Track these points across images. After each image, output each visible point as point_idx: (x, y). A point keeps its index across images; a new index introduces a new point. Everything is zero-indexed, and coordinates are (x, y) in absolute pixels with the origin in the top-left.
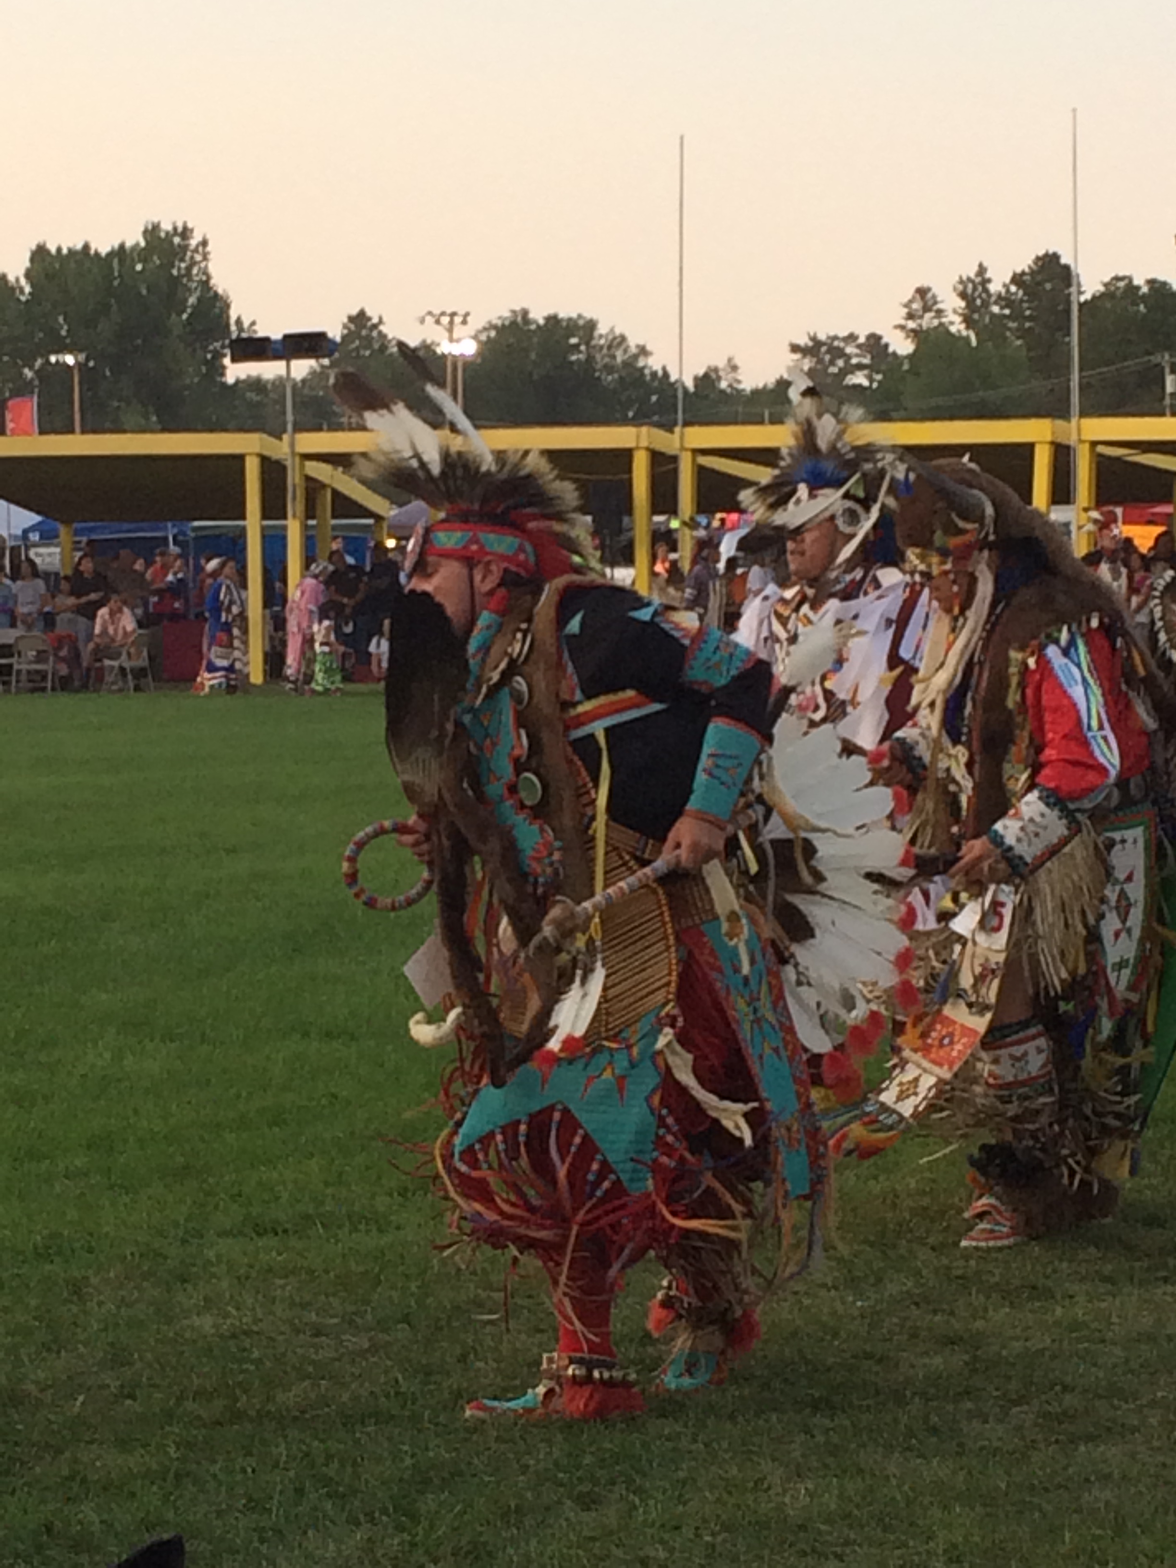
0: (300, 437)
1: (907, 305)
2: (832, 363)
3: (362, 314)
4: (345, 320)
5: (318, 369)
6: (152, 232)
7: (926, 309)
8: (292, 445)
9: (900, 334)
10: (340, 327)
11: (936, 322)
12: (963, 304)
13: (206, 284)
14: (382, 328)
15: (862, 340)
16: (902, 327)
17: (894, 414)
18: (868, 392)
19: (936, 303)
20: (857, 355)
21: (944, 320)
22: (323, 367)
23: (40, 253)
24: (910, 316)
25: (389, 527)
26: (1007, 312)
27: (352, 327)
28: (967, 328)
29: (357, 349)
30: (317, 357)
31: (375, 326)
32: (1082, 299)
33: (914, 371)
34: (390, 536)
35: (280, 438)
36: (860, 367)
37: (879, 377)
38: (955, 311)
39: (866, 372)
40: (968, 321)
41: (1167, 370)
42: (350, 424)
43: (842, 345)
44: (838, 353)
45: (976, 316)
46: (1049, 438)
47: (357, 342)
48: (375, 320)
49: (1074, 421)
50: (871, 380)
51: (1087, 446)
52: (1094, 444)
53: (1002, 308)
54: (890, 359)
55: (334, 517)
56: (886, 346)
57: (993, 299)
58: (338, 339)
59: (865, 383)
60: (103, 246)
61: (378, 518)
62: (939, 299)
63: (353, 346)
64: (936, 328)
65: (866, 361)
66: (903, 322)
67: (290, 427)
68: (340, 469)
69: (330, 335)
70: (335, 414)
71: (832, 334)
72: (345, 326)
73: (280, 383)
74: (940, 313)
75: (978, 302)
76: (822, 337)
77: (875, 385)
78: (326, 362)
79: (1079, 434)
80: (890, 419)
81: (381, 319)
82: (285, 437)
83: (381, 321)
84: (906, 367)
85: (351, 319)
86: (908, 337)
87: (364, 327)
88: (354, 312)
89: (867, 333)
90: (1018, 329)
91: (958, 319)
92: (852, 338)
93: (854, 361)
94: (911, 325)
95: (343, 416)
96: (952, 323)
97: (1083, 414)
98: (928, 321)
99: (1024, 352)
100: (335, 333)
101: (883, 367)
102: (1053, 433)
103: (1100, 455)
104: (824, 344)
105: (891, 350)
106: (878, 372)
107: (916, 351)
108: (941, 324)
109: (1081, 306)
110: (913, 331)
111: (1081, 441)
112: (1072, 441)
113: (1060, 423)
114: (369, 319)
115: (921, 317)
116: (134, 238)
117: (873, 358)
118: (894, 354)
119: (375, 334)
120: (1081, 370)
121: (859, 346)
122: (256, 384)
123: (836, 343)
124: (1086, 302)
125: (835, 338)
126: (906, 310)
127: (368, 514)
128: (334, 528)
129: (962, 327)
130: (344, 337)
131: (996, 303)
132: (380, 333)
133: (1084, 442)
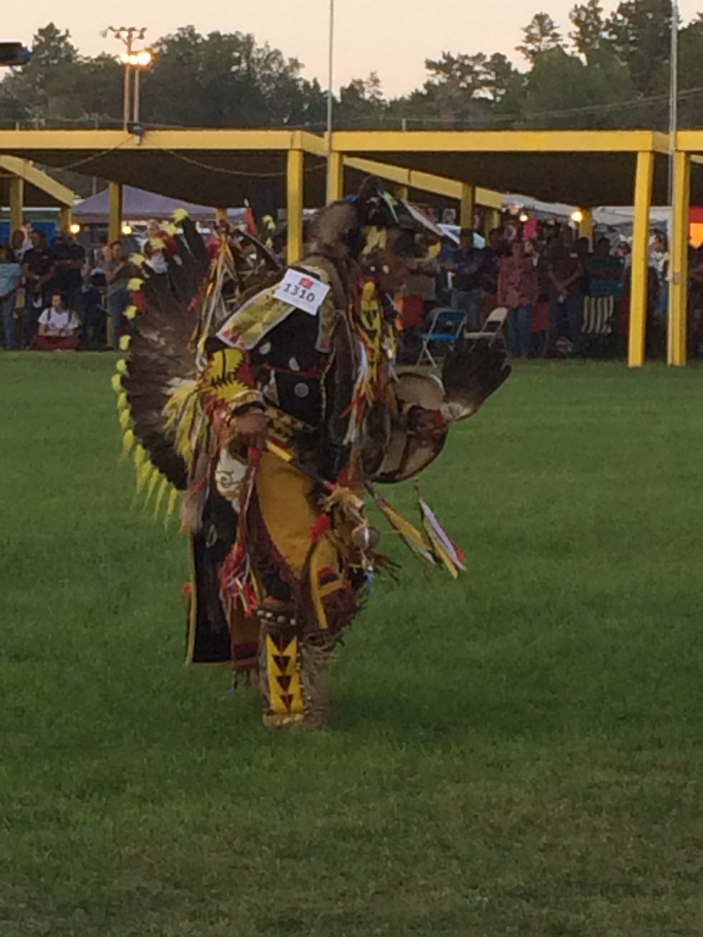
1: (527, 30)
2: (462, 78)
3: (51, 27)
4: (37, 33)
5: (12, 75)
7: (544, 33)
9: (521, 55)
10: (32, 38)
11: (553, 45)
12: (577, 29)
14: (68, 39)
15: (488, 59)
16: (523, 49)
17: (515, 124)
18: (493, 105)
19: (552, 28)
20: (486, 73)
21: (561, 43)
22: (16, 72)
24: (530, 39)
25: (74, 215)
26: (614, 37)
27: (43, 39)
28: (580, 51)
29: (46, 58)
30: (11, 65)
31: (63, 39)
32: (680, 27)
33: (532, 87)
34: (74, 222)
36: (487, 83)
37: (502, 92)
38: (570, 35)
39: (491, 87)
40: (581, 44)
42: (40, 124)
43: (471, 63)
44: (467, 70)
45: (588, 40)
46: (650, 148)
47: (46, 53)
48: (63, 33)
49: (672, 133)
50: (495, 95)
51: (683, 155)
52: (688, 153)
53: (611, 34)
54: (512, 76)
55: (25, 205)
56: (510, 64)
57: (603, 26)
58: (30, 49)
59: (490, 97)
61: (64, 206)
62: (555, 25)
63: (43, 56)
64: (552, 50)
65: (491, 77)
66: (524, 45)
68: (31, 163)
69: (24, 45)
70: (28, 115)
71: (463, 53)
72: (36, 38)
74: (555, 37)
75: (590, 28)
76: (455, 57)
77: (498, 99)
78: (19, 69)
79: (676, 145)
80: (511, 129)
81: (67, 31)
83: (67, 34)
84: (526, 83)
85: (42, 32)
86: (527, 57)
87: (53, 39)
88: (44, 26)
89: (493, 53)
90: (623, 53)
91: (572, 42)
92: (480, 57)
93: (482, 77)
94: (531, 47)
95: (34, 116)
96: (566, 46)
97: (680, 127)
98: (546, 43)
99: (628, 72)
100: (28, 44)
101: (506, 84)
102: (653, 143)
103: (693, 163)
104: (456, 62)
105: (513, 68)
106: (501, 88)
107: (534, 69)
108: (558, 46)
109: (680, 33)
110: (532, 52)
111: (677, 151)
112: (670, 150)
113: (659, 135)
114: (57, 32)
115: (539, 40)
117: (497, 75)
118: (516, 72)
119: (62, 45)
120: (678, 89)
121: (485, 65)
123: (467, 62)
124: (684, 30)
125: (466, 57)
126: (526, 34)
127: (52, 201)
128: (25, 213)
129: (576, 49)
130: (35, 48)
131: (605, 30)
132: (67, 44)
133: (680, 151)
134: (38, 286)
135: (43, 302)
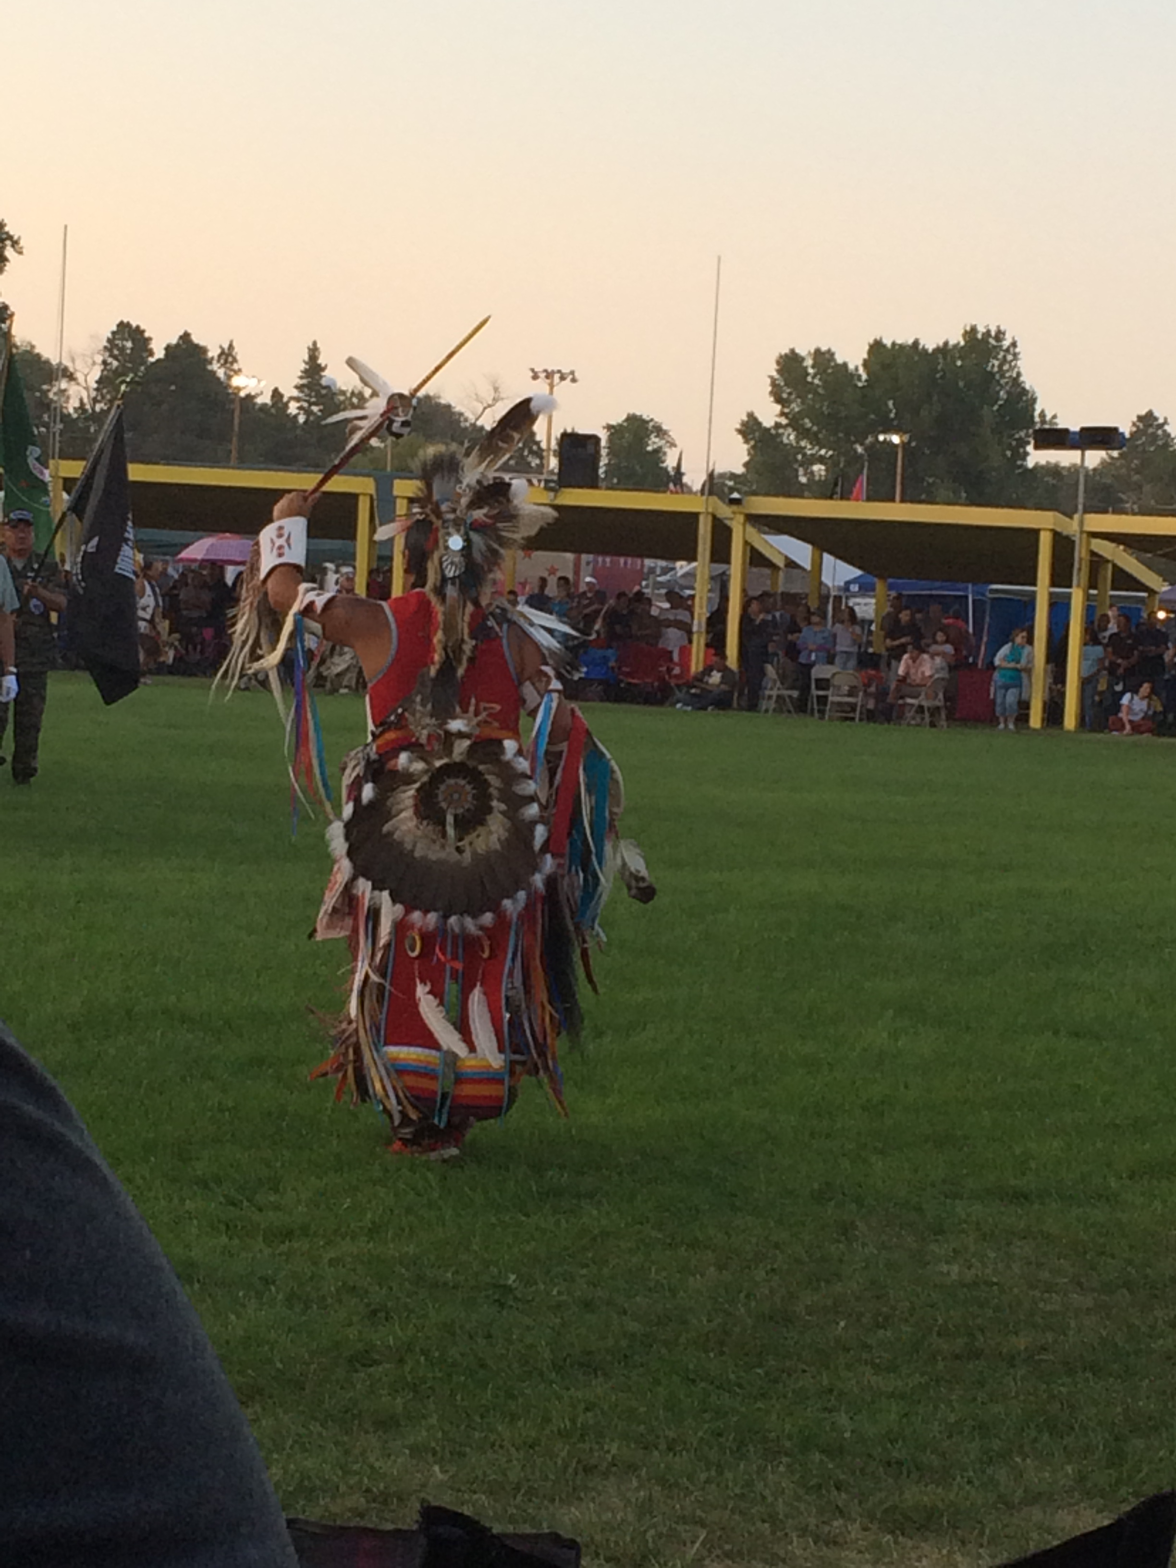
0: (1089, 517)
3: (1150, 414)
4: (1135, 419)
5: (1108, 460)
6: (971, 333)
8: (1081, 523)
10: (1130, 424)
13: (1016, 381)
14: (1166, 427)
22: (1112, 458)
23: (877, 347)
25: (1161, 601)
27: (1141, 425)
29: (1143, 444)
30: (1107, 449)
31: (1161, 426)
35: (1071, 517)
42: (1133, 510)
47: (1144, 439)
48: (1161, 421)
55: (1114, 588)
58: (1127, 435)
60: (930, 344)
61: (1152, 592)
63: (1139, 442)
67: (1080, 507)
68: (1122, 547)
69: (1121, 430)
70: (1121, 501)
72: (1134, 424)
73: (1074, 470)
78: (1115, 454)
81: (1166, 419)
82: (1076, 517)
83: (1166, 422)
85: (1140, 418)
87: (1151, 425)
88: (1143, 413)
95: (1127, 502)
100: (1126, 429)
114: (1156, 419)
116: (956, 338)
119: (1160, 432)
122: (1054, 471)
127: (1139, 586)
128: (1112, 597)
130: (1132, 434)
132: (1165, 431)
134: (1120, 671)
135: (1124, 685)
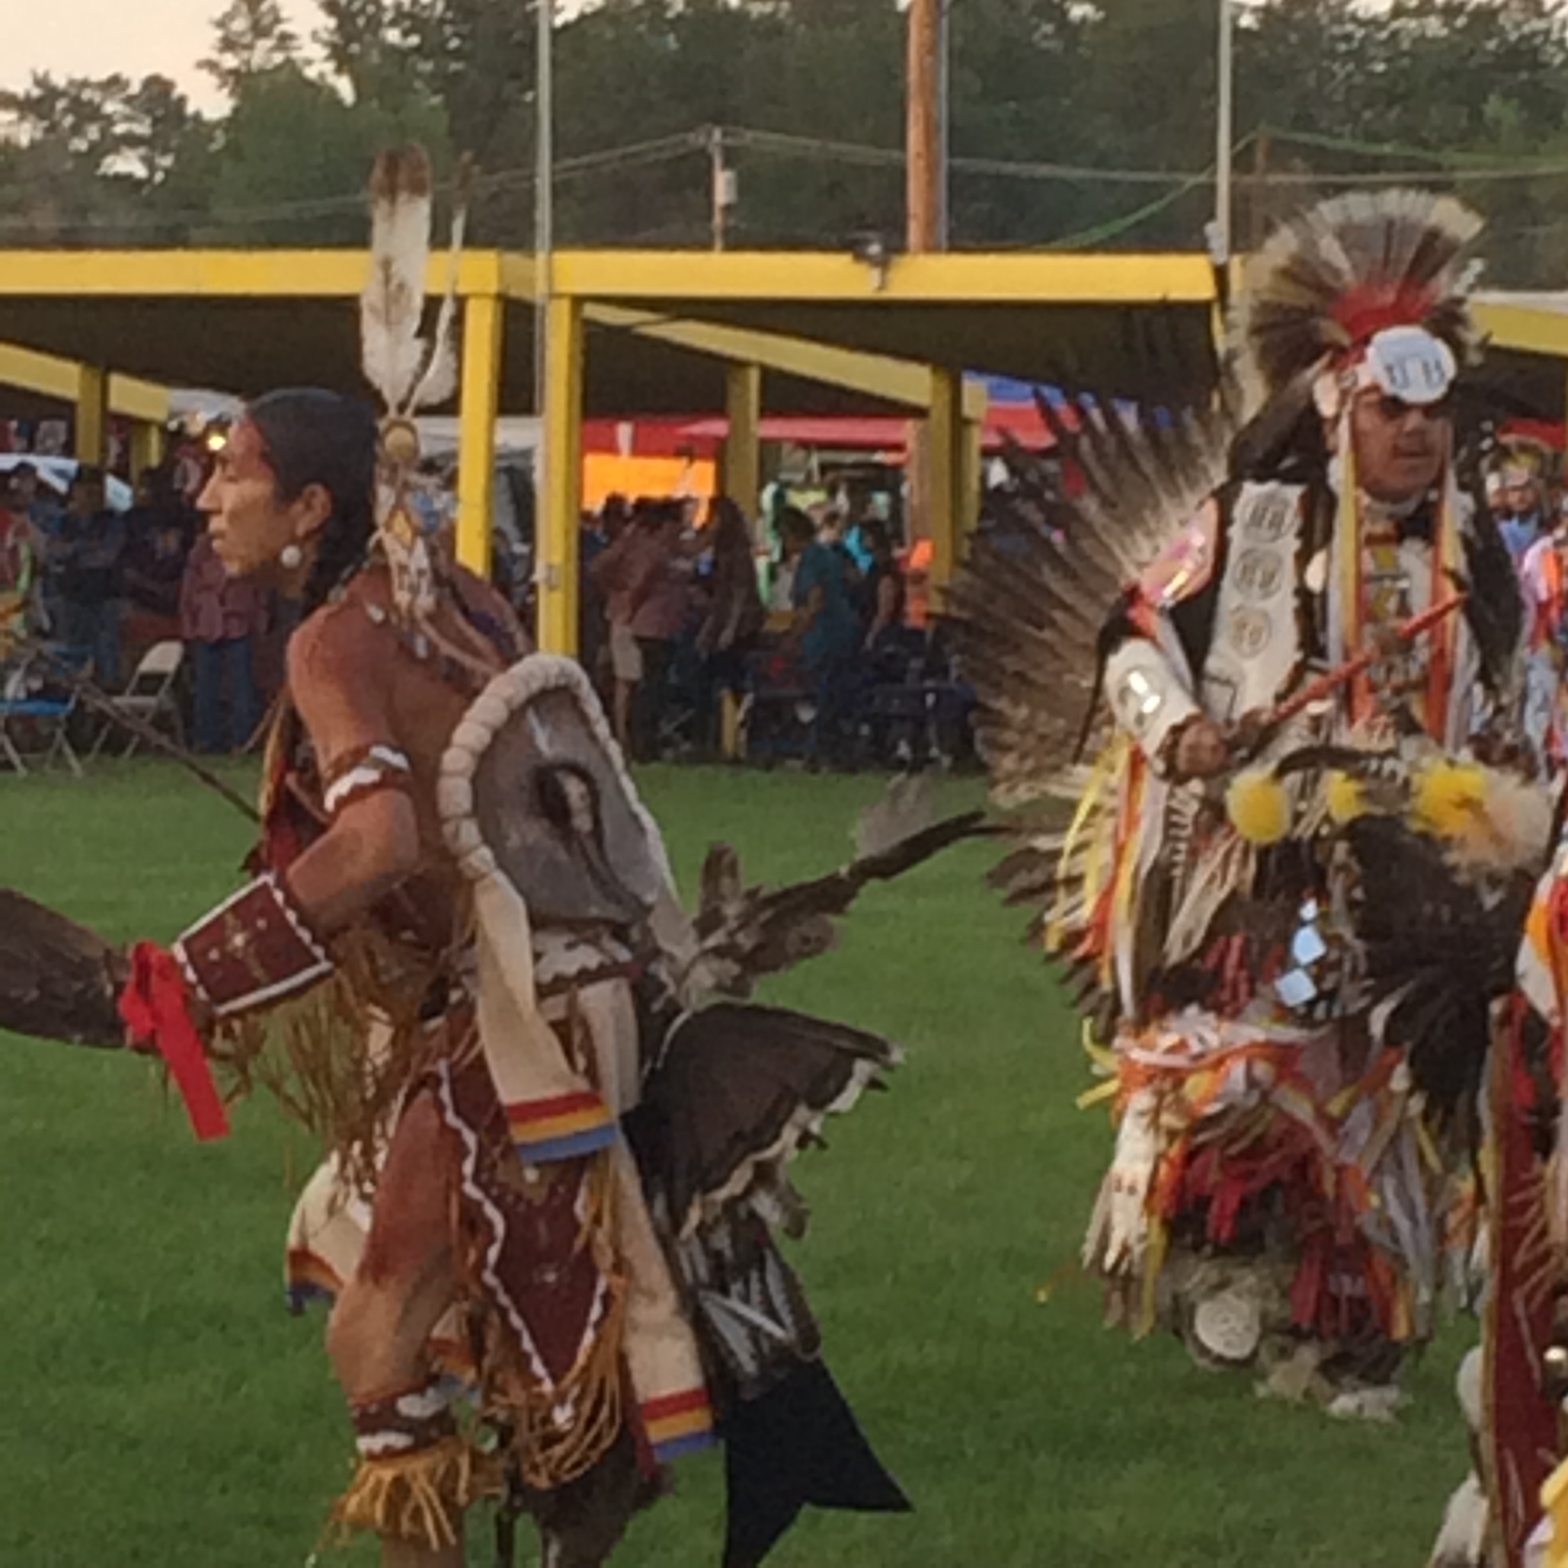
1: (221, 24)
2: (77, 130)
7: (260, 30)
11: (278, 58)
12: (332, 23)
15: (135, 88)
16: (211, 65)
17: (195, 234)
18: (145, 191)
19: (278, 20)
20: (128, 119)
21: (295, 55)
24: (228, 44)
26: (414, 40)
28: (339, 71)
32: (559, 21)
33: (233, 150)
36: (131, 140)
37: (167, 161)
38: (315, 36)
39: (142, 151)
40: (341, 57)
41: (718, 161)
43: (97, 97)
44: (86, 112)
45: (355, 48)
46: (493, 288)
49: (541, 257)
50: (152, 167)
51: (565, 306)
52: (578, 301)
53: (406, 34)
54: (188, 127)
56: (182, 100)
57: (388, 16)
59: (141, 172)
62: (284, 14)
64: (278, 68)
65: (143, 128)
66: (214, 56)
71: (79, 76)
74: (285, 39)
75: (361, 21)
76: (59, 80)
77: (159, 177)
79: (550, 279)
80: (185, 244)
84: (220, 140)
86: (223, 85)
89: (146, 73)
90: (433, 75)
91: (318, 52)
92: (115, 83)
93: (120, 129)
94: (230, 61)
96: (309, 62)
97: (562, 240)
98: (263, 54)
99: (444, 118)
101: (174, 143)
102: (501, 276)
103: (588, 323)
104: (62, 94)
105: (190, 109)
106: (165, 151)
107: (236, 111)
108: (289, 62)
109: (556, 33)
110: (234, 72)
111: (554, 296)
112: (538, 292)
113: (513, 258)
115: (250, 47)
117: (156, 122)
118: (197, 117)
120: (555, 158)
121: (129, 100)
123: (86, 95)
124: (566, 27)
125: (85, 84)
126: (219, 33)
129: (329, 67)
131: (393, 23)
133: (560, 296)
